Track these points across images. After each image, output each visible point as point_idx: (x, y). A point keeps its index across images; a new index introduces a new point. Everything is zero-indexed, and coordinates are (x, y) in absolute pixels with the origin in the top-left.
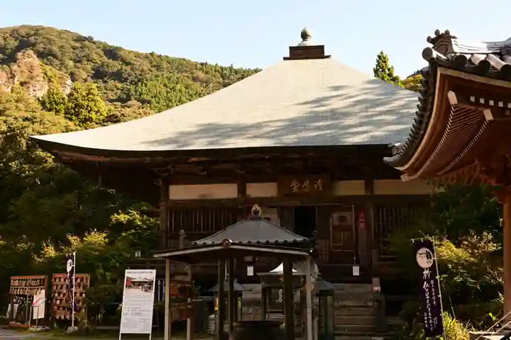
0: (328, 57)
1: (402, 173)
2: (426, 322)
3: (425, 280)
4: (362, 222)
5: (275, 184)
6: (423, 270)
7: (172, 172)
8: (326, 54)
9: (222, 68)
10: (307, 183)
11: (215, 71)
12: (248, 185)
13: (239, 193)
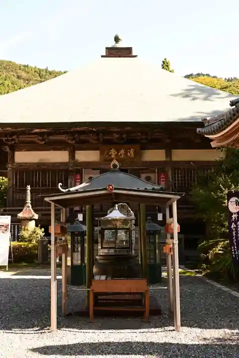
0: (135, 56)
1: (212, 140)
2: (233, 253)
3: (233, 222)
4: (163, 181)
5: (98, 152)
6: (232, 214)
7: (17, 141)
8: (134, 54)
9: (40, 70)
10: (122, 152)
11: (35, 72)
12: (76, 152)
13: (70, 158)
